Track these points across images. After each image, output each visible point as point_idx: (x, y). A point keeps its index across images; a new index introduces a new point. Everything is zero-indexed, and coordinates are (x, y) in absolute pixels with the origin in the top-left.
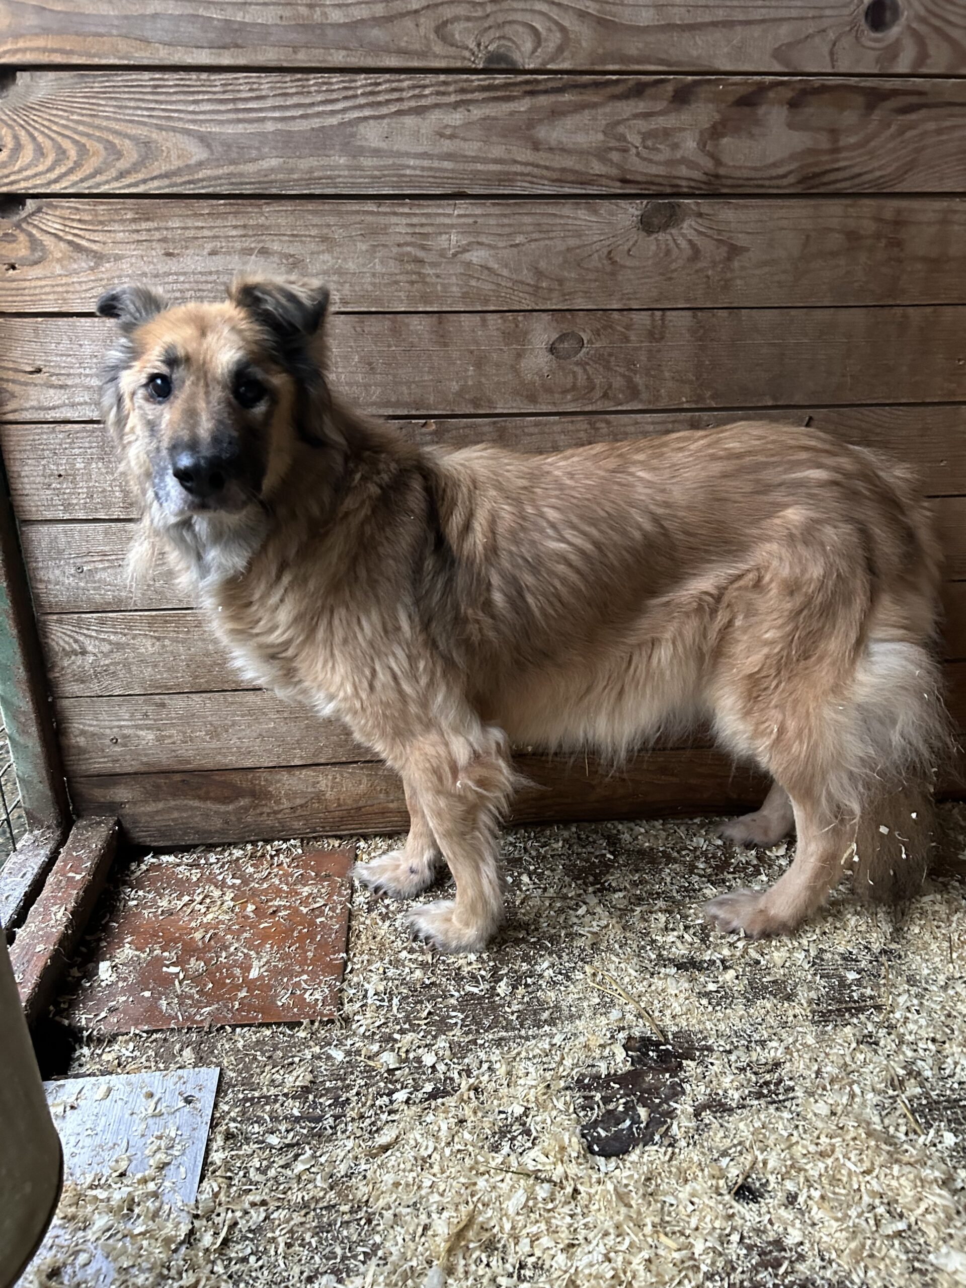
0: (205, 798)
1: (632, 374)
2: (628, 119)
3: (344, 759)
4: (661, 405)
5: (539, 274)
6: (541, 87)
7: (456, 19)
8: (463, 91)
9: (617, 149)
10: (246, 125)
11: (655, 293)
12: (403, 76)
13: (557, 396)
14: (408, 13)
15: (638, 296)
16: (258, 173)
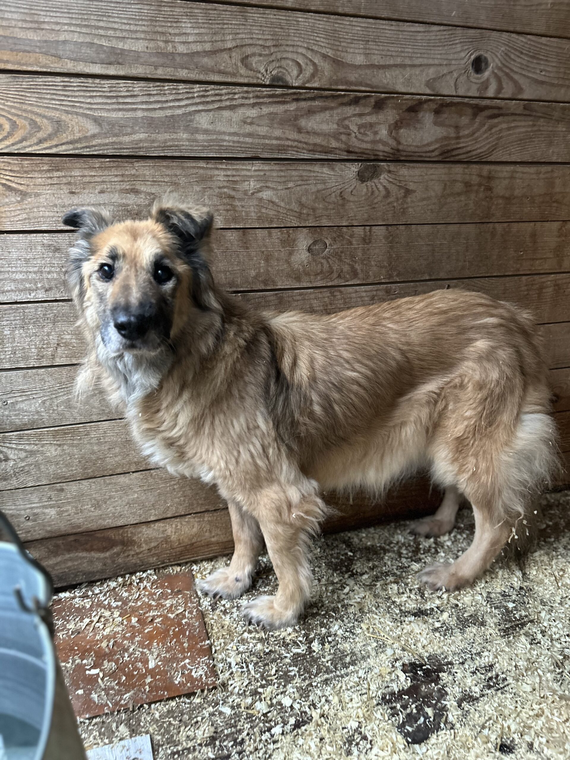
0: (91, 550)
1: (354, 264)
2: (350, 117)
3: (183, 513)
4: (370, 281)
5: (302, 205)
6: (302, 97)
7: (254, 55)
8: (257, 97)
9: (345, 134)
10: (124, 113)
11: (366, 216)
12: (222, 87)
13: (312, 277)
14: (225, 50)
15: (357, 218)
16: (132, 142)
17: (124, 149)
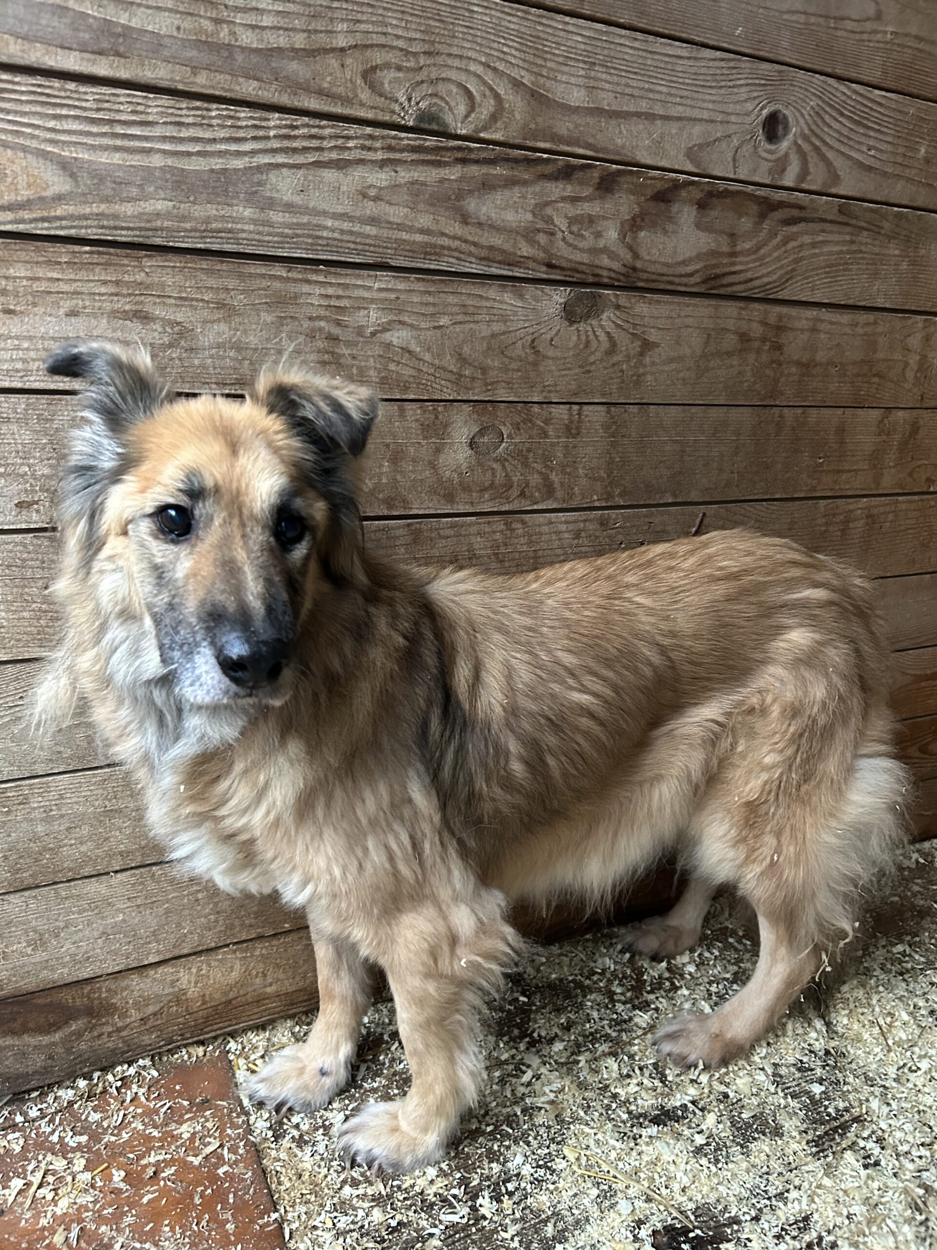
1: (549, 472)
2: (556, 202)
3: (213, 945)
4: (574, 504)
5: (463, 360)
6: (473, 156)
7: (387, 66)
8: (390, 148)
9: (546, 232)
10: (125, 155)
11: (573, 386)
12: (324, 123)
13: (474, 494)
14: (333, 50)
15: (558, 388)
16: (139, 216)
17: (122, 228)
